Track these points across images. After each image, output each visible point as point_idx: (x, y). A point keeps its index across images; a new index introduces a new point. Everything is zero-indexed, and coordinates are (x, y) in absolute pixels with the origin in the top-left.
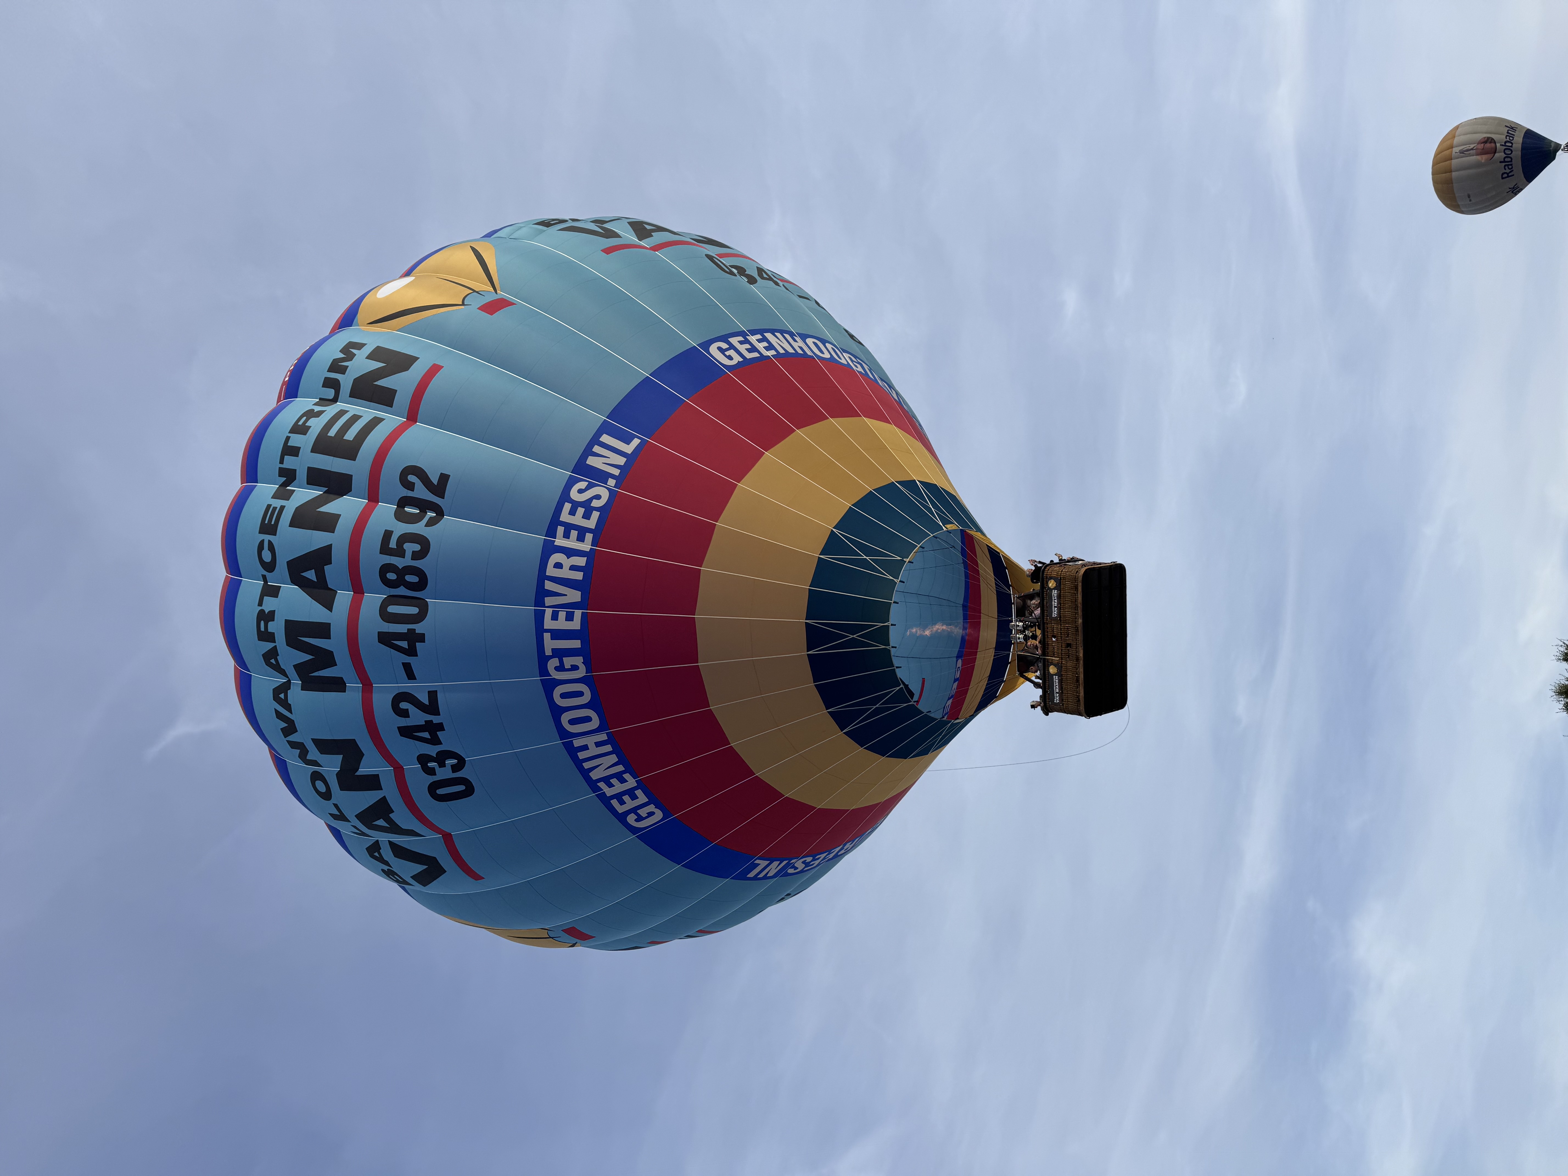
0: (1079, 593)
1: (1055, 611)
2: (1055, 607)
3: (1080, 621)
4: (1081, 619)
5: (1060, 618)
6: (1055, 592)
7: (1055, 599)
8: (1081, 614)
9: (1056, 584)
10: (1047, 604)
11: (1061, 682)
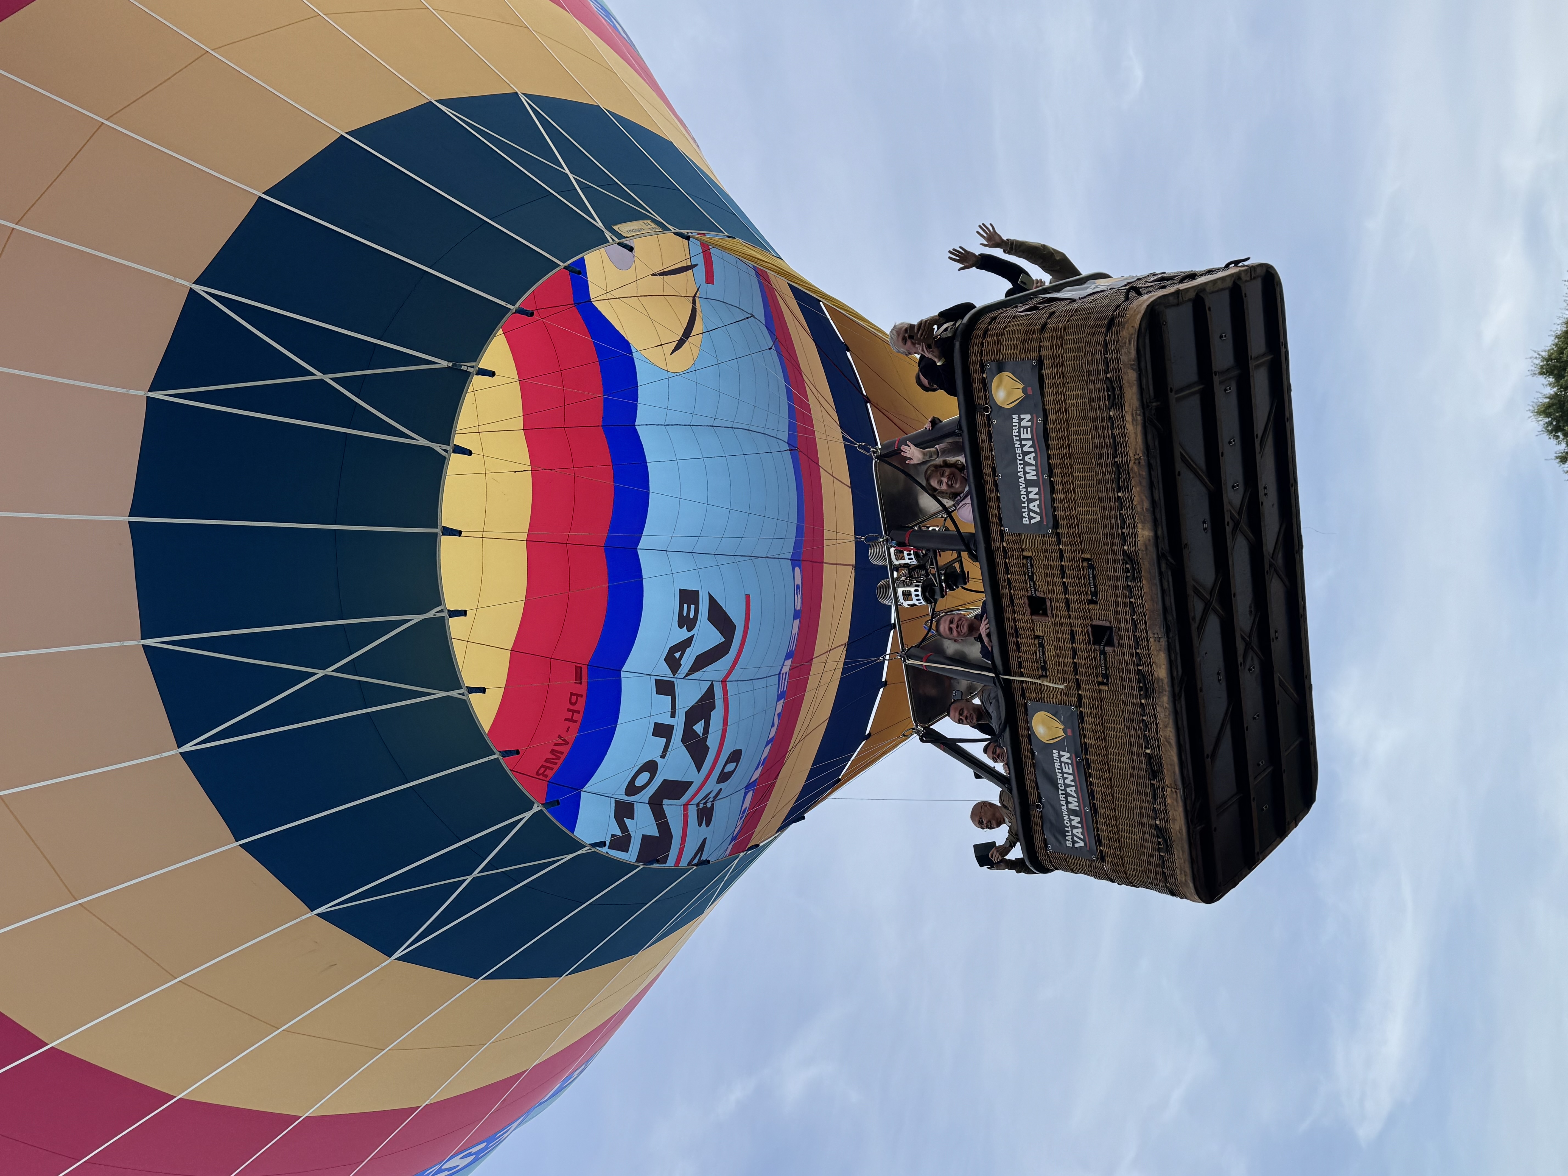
0: (1128, 418)
1: (1030, 501)
2: (1029, 483)
3: (1144, 533)
4: (1149, 525)
5: (1056, 525)
6: (1023, 423)
7: (1025, 454)
8: (1146, 504)
9: (1024, 390)
10: (995, 475)
11: (1083, 769)
